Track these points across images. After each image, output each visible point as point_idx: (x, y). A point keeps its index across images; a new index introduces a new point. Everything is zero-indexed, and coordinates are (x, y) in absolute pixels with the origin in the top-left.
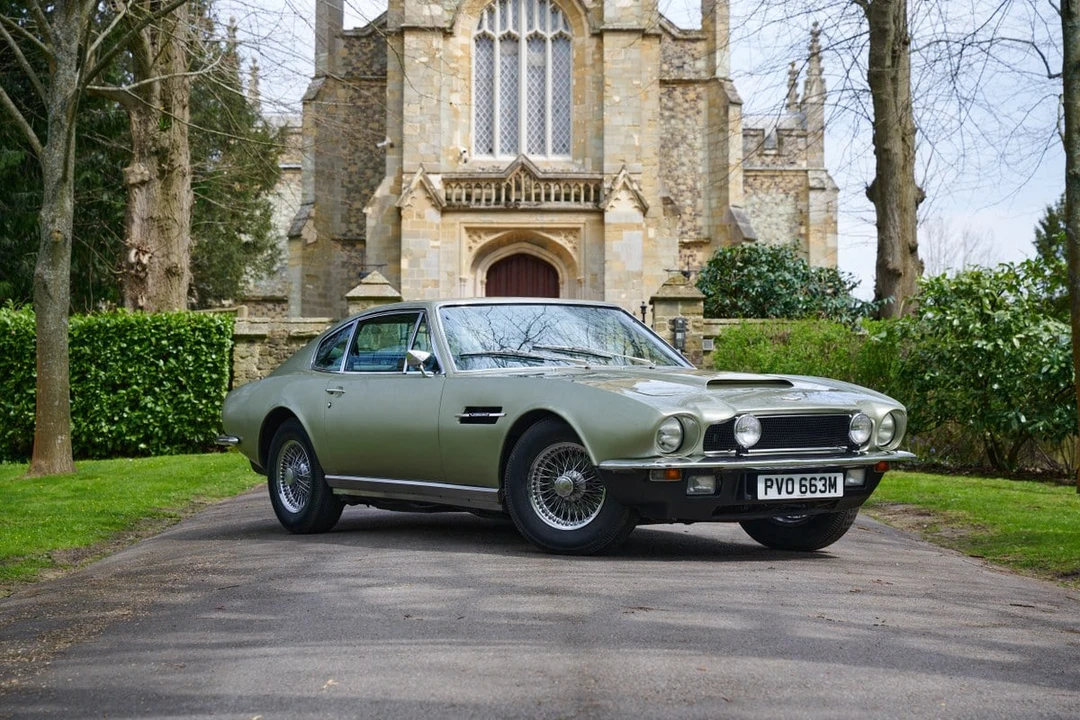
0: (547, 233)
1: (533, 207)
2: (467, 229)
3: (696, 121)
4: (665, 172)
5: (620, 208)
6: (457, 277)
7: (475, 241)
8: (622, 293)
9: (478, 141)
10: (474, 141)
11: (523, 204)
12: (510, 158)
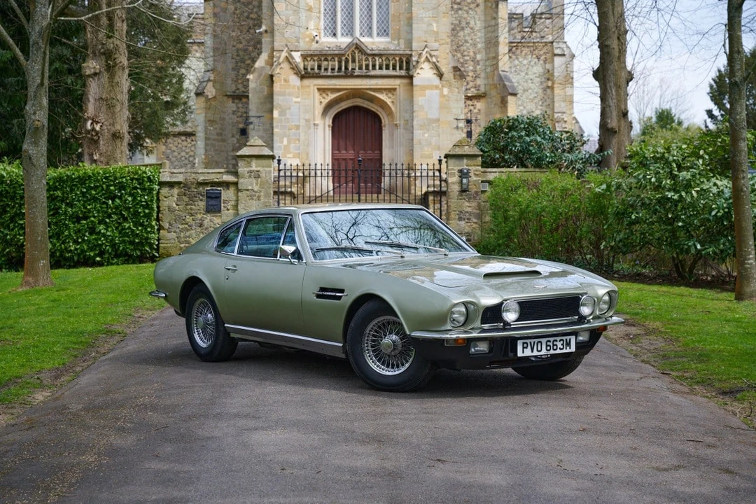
0: (374, 91)
1: (364, 74)
2: (319, 89)
3: (476, 12)
4: (455, 47)
5: (424, 74)
6: (312, 123)
7: (324, 98)
8: (425, 133)
9: (325, 28)
10: (323, 28)
11: (357, 72)
12: (348, 40)
